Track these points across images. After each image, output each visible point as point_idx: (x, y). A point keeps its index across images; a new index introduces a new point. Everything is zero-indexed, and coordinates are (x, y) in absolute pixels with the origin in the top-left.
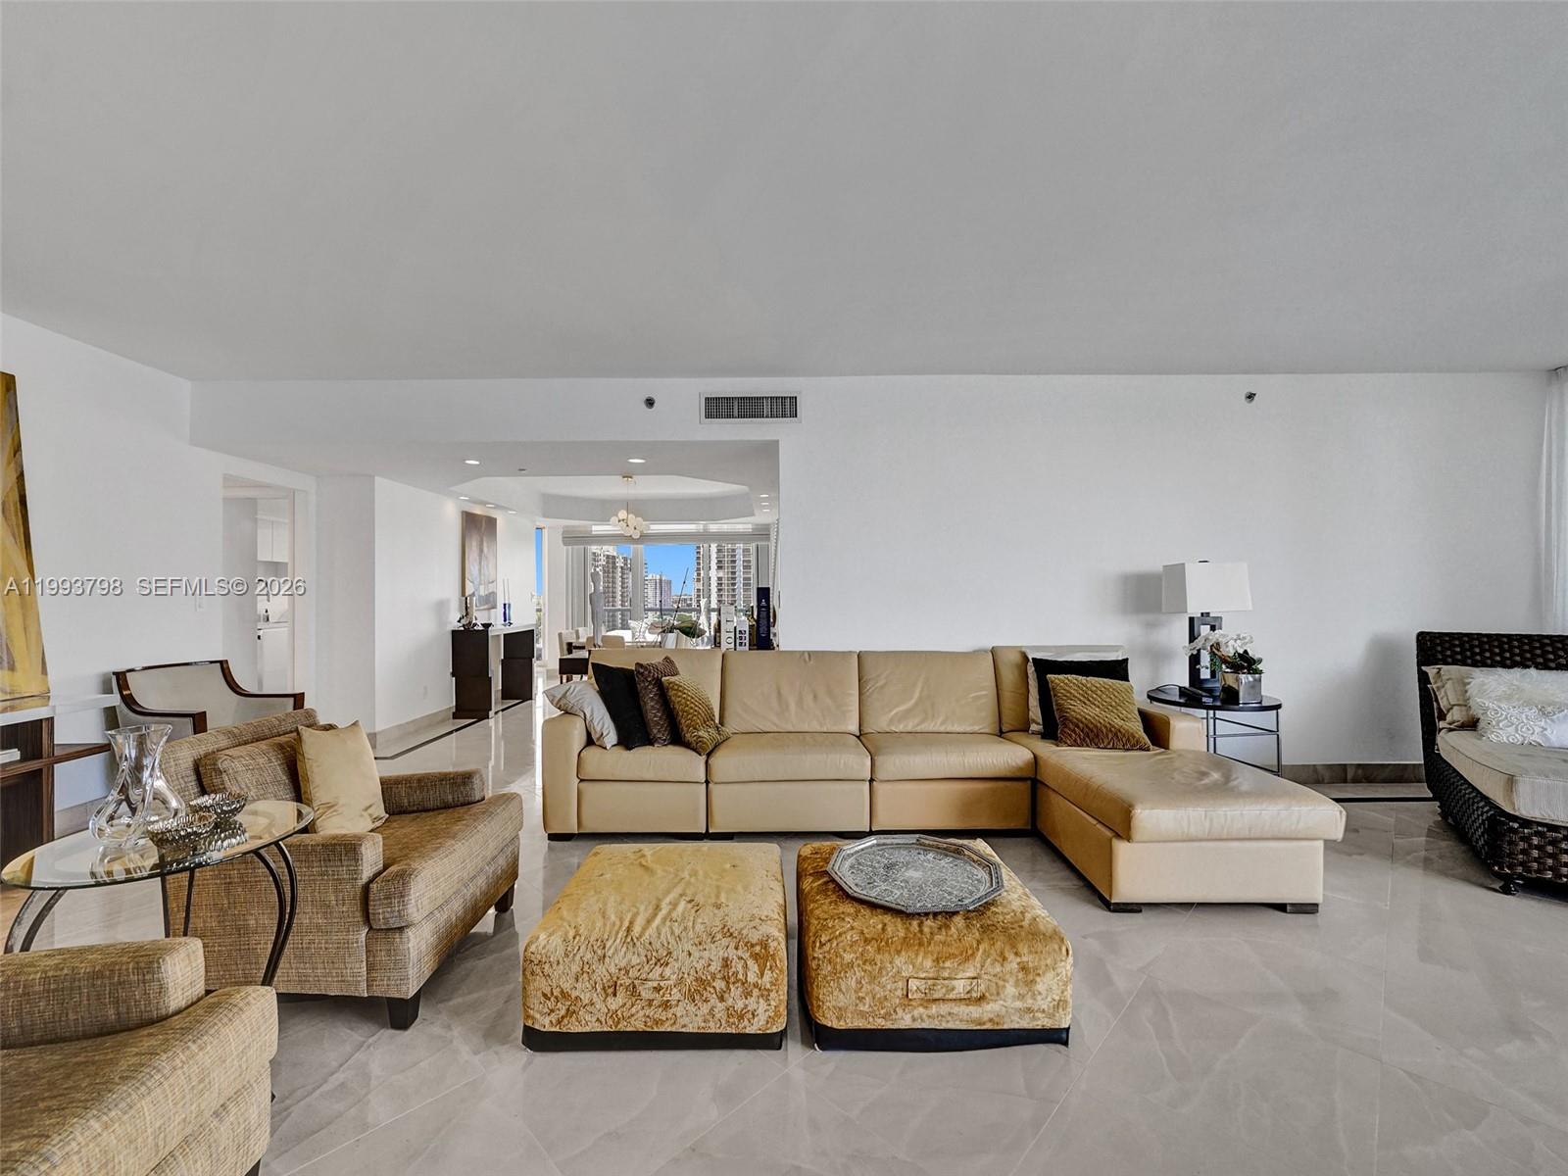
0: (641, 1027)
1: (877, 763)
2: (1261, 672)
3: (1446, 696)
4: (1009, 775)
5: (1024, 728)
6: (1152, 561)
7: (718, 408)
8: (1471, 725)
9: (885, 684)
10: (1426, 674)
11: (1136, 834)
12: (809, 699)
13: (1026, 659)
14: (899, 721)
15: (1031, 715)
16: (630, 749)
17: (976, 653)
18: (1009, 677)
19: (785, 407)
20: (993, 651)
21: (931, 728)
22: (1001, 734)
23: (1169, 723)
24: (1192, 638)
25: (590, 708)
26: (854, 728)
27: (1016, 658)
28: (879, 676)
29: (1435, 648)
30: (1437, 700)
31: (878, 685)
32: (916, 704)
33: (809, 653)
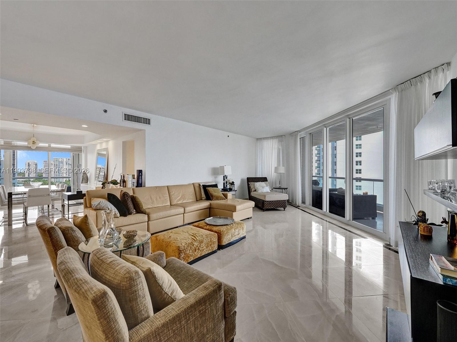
0: (199, 256)
1: (185, 209)
2: (234, 185)
3: (252, 187)
4: (206, 208)
5: (201, 199)
6: (218, 165)
7: (128, 117)
8: (255, 191)
9: (174, 193)
10: (249, 184)
11: (237, 210)
12: (158, 198)
13: (200, 185)
14: (179, 201)
15: (202, 196)
16: (126, 216)
17: (189, 185)
18: (197, 189)
19: (147, 121)
20: (193, 184)
21: (185, 202)
22: (197, 201)
23: (227, 194)
24: (224, 180)
25: (110, 207)
26: (169, 204)
27: (198, 185)
28: (173, 191)
29: (249, 180)
30: (250, 187)
31: (173, 193)
32: (181, 197)
33: (156, 187)
